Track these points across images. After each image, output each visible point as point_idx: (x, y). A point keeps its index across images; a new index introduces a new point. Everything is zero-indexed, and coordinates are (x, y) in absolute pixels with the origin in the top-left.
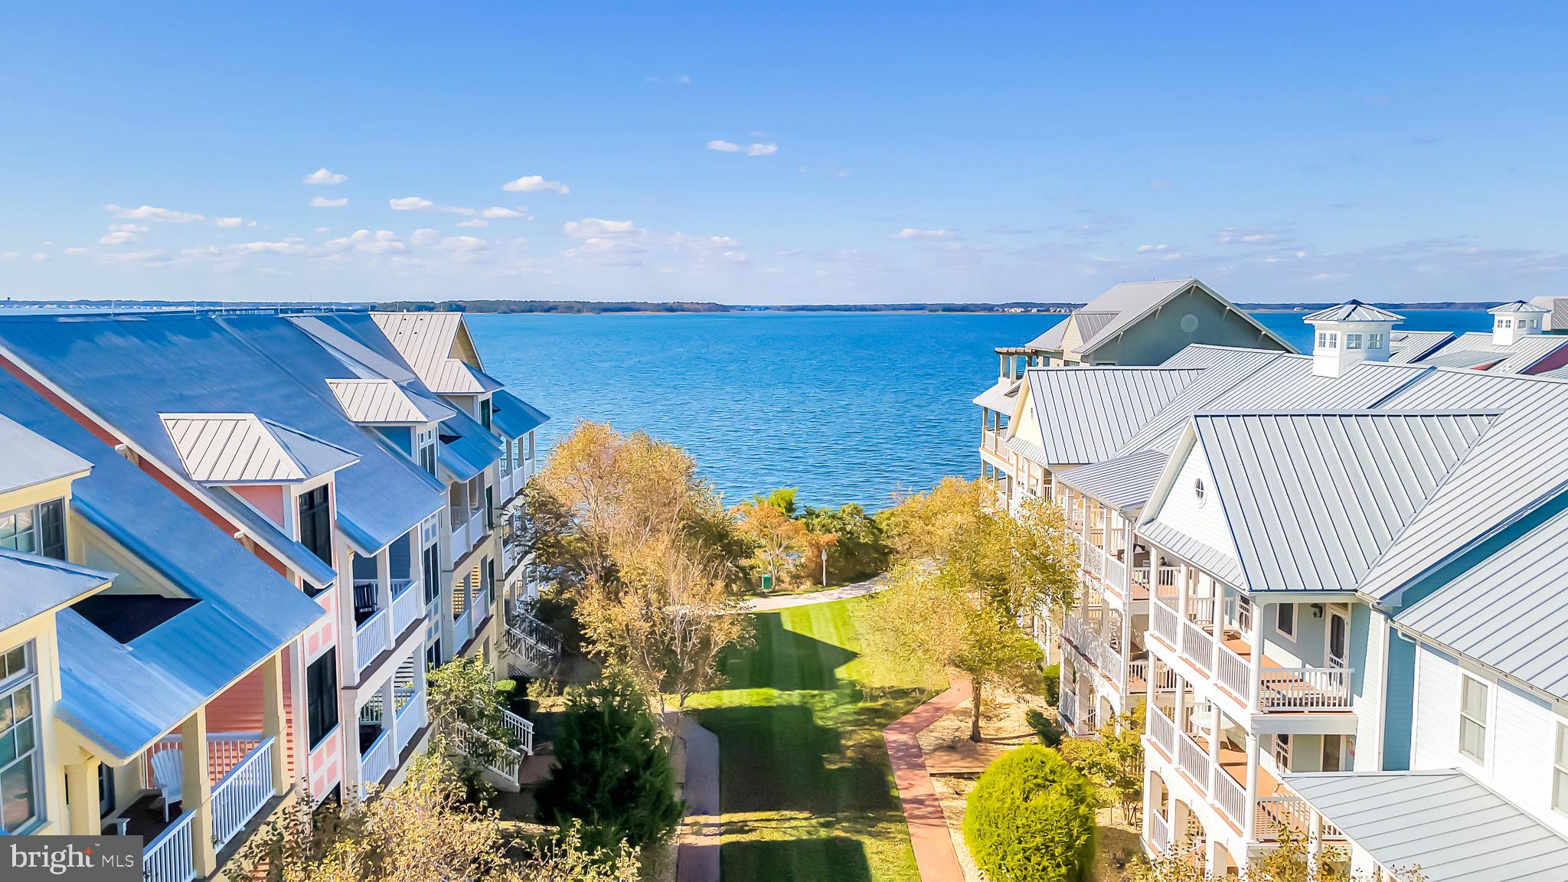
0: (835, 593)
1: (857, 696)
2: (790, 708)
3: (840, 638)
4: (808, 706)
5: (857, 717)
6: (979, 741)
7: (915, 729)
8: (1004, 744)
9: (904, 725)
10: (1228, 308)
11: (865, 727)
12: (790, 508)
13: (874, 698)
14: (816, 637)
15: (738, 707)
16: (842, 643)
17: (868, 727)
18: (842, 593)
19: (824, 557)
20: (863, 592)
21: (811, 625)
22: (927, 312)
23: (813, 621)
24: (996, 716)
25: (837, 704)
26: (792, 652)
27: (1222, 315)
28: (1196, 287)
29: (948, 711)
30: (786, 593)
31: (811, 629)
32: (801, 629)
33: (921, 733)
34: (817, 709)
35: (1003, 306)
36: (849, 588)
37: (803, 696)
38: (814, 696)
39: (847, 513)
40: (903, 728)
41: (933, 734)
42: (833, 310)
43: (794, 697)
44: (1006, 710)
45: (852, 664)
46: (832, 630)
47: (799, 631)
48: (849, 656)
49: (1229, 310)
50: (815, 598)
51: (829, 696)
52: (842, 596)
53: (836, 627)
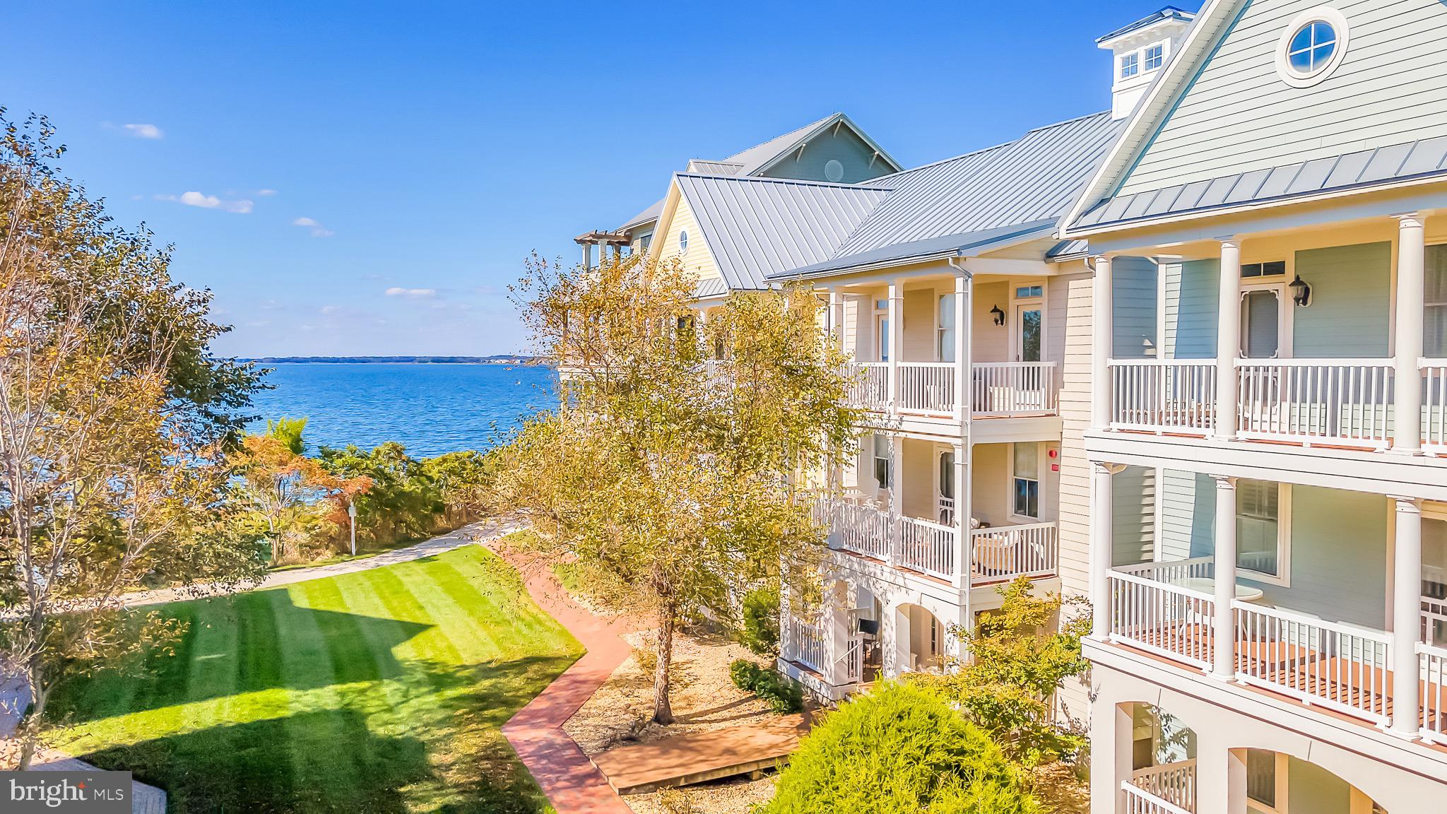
0: (371, 561)
1: (439, 680)
2: (321, 715)
3: (392, 609)
4: (353, 707)
5: (449, 712)
6: (671, 722)
7: (556, 718)
8: (710, 722)
9: (535, 715)
10: (876, 153)
11: (470, 727)
12: (297, 447)
13: (471, 681)
14: (353, 611)
15: (215, 728)
16: (396, 615)
17: (474, 726)
18: (381, 560)
19: (353, 513)
20: (412, 557)
21: (341, 598)
22: (417, 363)
23: (345, 595)
24: (678, 682)
25: (406, 697)
26: (315, 636)
27: (869, 165)
28: (842, 123)
29: (600, 683)
30: (295, 566)
31: (342, 603)
32: (325, 605)
33: (569, 722)
34: (372, 710)
35: (489, 358)
36: (390, 554)
37: (342, 694)
38: (362, 692)
39: (382, 454)
40: (532, 719)
41: (590, 721)
42: (320, 362)
43: (327, 697)
44: (687, 671)
45: (420, 638)
46: (377, 600)
47: (321, 607)
48: (412, 630)
49: (878, 155)
50: (341, 569)
51: (389, 689)
52: (380, 563)
53: (382, 597)
